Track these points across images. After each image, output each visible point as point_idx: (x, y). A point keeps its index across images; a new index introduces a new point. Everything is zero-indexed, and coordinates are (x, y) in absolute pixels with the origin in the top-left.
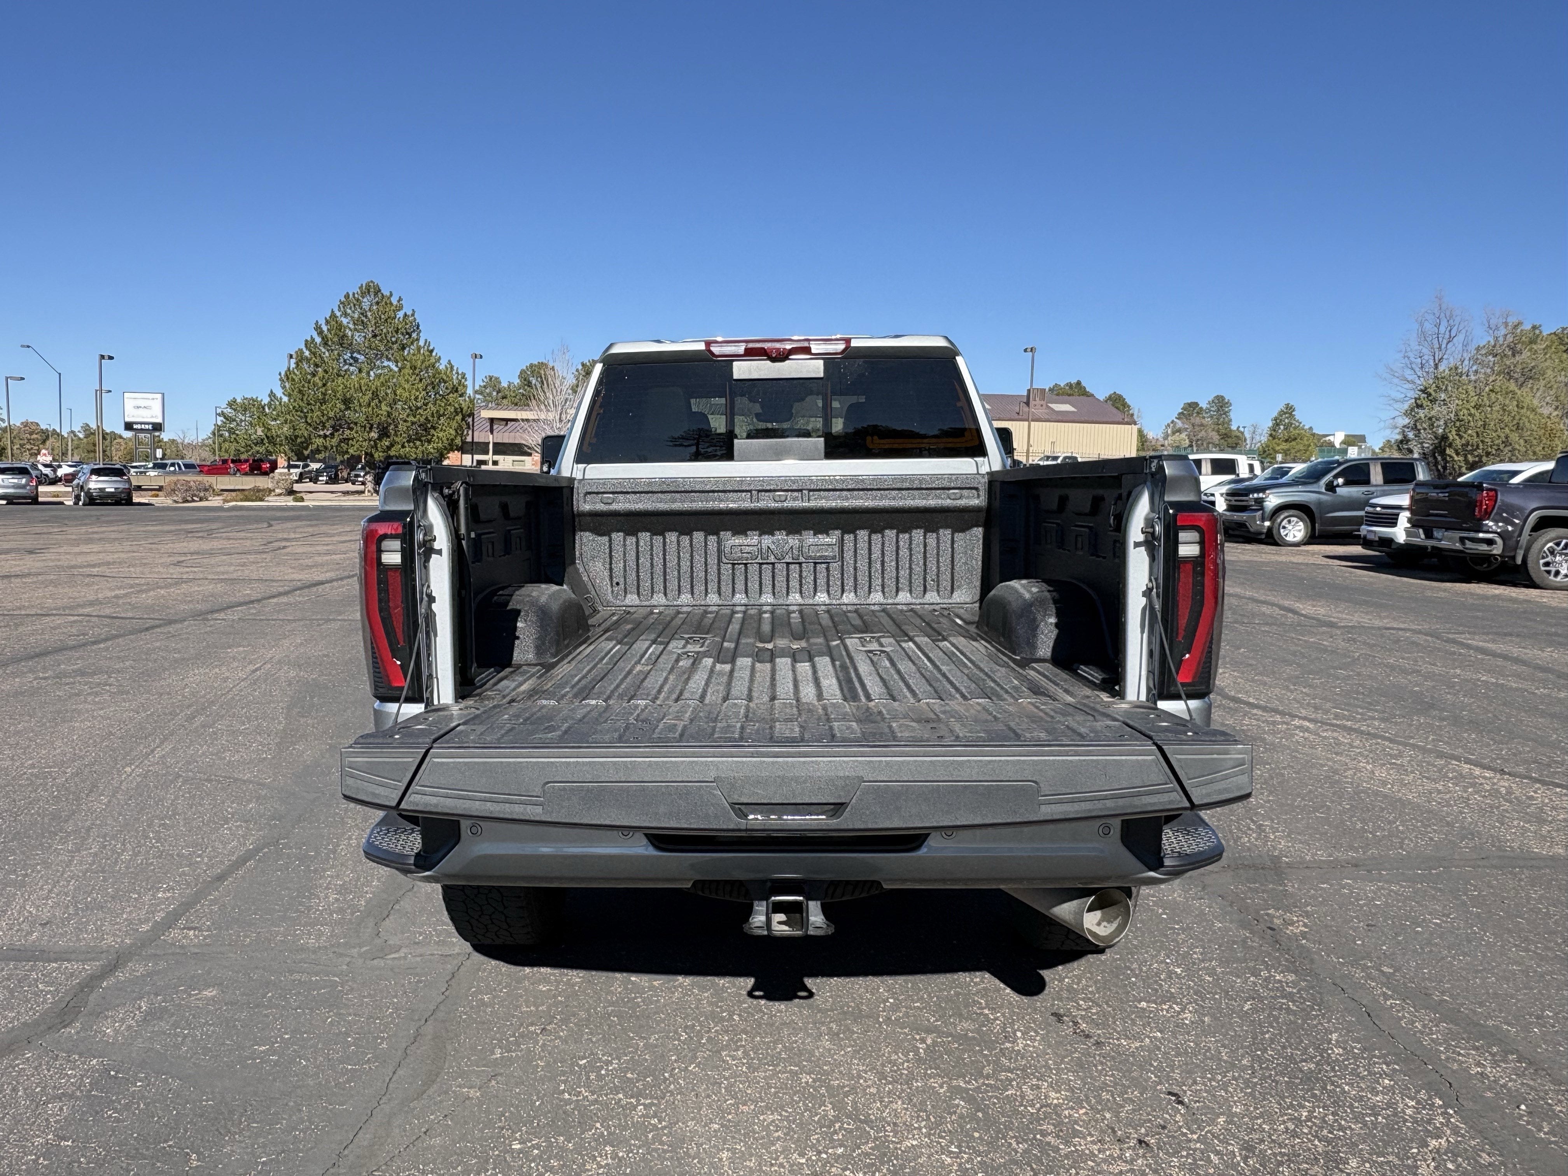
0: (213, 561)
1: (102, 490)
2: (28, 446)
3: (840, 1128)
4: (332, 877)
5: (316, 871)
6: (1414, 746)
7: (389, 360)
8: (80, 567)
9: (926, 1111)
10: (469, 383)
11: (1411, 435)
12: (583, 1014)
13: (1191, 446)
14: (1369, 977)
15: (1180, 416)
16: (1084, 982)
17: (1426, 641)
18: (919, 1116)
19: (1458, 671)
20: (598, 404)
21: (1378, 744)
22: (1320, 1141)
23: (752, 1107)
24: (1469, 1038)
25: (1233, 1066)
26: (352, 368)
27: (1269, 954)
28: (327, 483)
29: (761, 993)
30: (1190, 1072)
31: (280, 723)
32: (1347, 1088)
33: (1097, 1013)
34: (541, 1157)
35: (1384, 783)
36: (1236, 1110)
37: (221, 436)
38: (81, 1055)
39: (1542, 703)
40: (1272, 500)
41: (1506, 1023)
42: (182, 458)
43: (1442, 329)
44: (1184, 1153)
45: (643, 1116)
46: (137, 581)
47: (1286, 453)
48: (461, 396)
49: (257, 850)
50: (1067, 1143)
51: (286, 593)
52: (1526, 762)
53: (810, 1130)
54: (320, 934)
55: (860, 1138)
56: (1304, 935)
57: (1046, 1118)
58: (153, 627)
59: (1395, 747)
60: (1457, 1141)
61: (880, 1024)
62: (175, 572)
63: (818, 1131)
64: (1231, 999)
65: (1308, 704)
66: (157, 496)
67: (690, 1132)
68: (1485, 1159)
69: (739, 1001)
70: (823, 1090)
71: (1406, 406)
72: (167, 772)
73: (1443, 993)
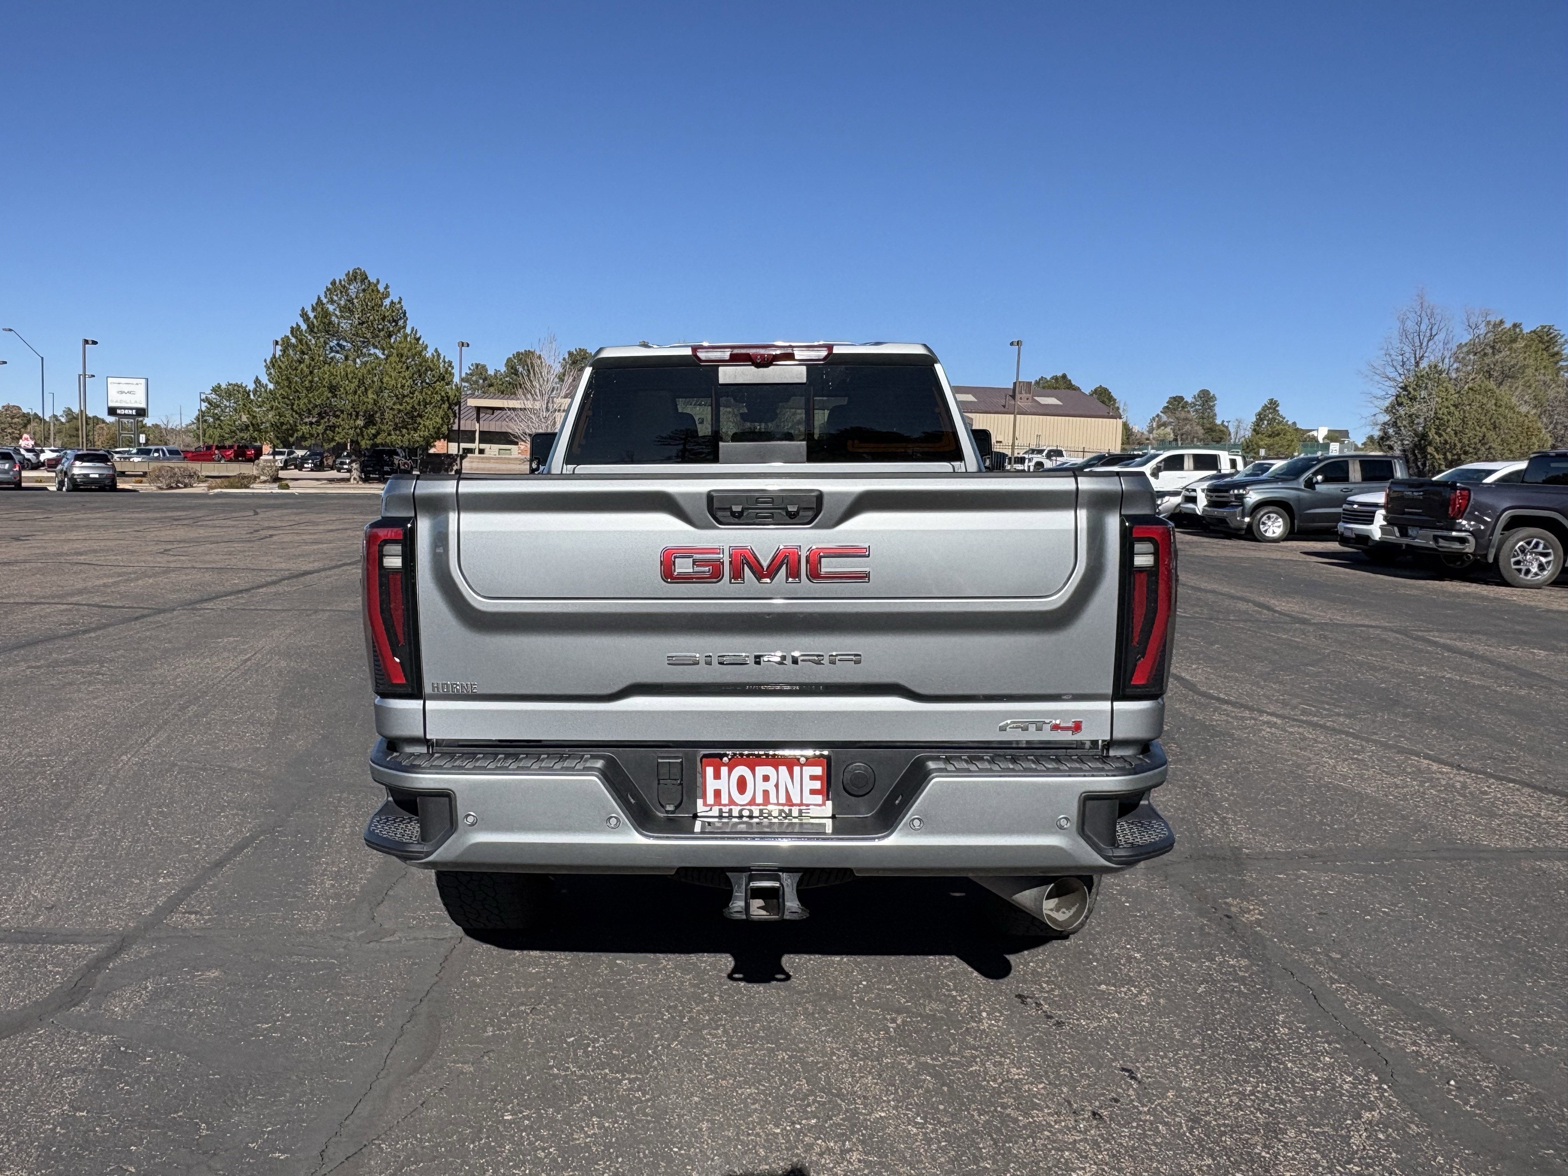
0: (200, 549)
1: (86, 476)
2: (10, 431)
3: (815, 1101)
4: (327, 863)
5: (310, 858)
6: (1375, 742)
7: (376, 347)
8: (67, 555)
9: (894, 1085)
10: (456, 371)
11: (1391, 431)
12: (571, 995)
13: (1176, 440)
14: (1318, 962)
15: (1166, 410)
16: (1048, 966)
17: (1397, 638)
18: (888, 1090)
19: (1424, 669)
20: (587, 407)
21: (1341, 739)
22: (1261, 1114)
23: (731, 1081)
24: (1407, 1019)
25: (1184, 1044)
26: (338, 356)
27: (1225, 941)
28: (312, 470)
29: (741, 976)
30: (1144, 1050)
31: (272, 713)
32: (1289, 1065)
33: (1059, 996)
34: (531, 1127)
35: (1345, 778)
36: (1187, 1084)
37: (205, 421)
38: (91, 1031)
39: (1502, 700)
40: (1253, 497)
41: (1442, 1006)
42: (166, 444)
43: (1423, 327)
44: (1135, 1124)
45: (629, 1090)
46: (124, 570)
47: (1269, 448)
48: (448, 384)
49: (253, 838)
50: (1026, 1115)
51: (274, 583)
52: (1483, 758)
53: (785, 1103)
54: (318, 918)
55: (832, 1109)
56: (1258, 922)
57: (1007, 1091)
58: (143, 616)
59: (1358, 742)
60: (1388, 1114)
61: (854, 1004)
62: (162, 560)
63: (793, 1103)
64: (1187, 982)
65: (1277, 701)
66: (141, 482)
67: (672, 1104)
68: (1414, 1129)
69: (720, 983)
70: (798, 1066)
71: (1387, 403)
72: (163, 761)
73: (1386, 977)
